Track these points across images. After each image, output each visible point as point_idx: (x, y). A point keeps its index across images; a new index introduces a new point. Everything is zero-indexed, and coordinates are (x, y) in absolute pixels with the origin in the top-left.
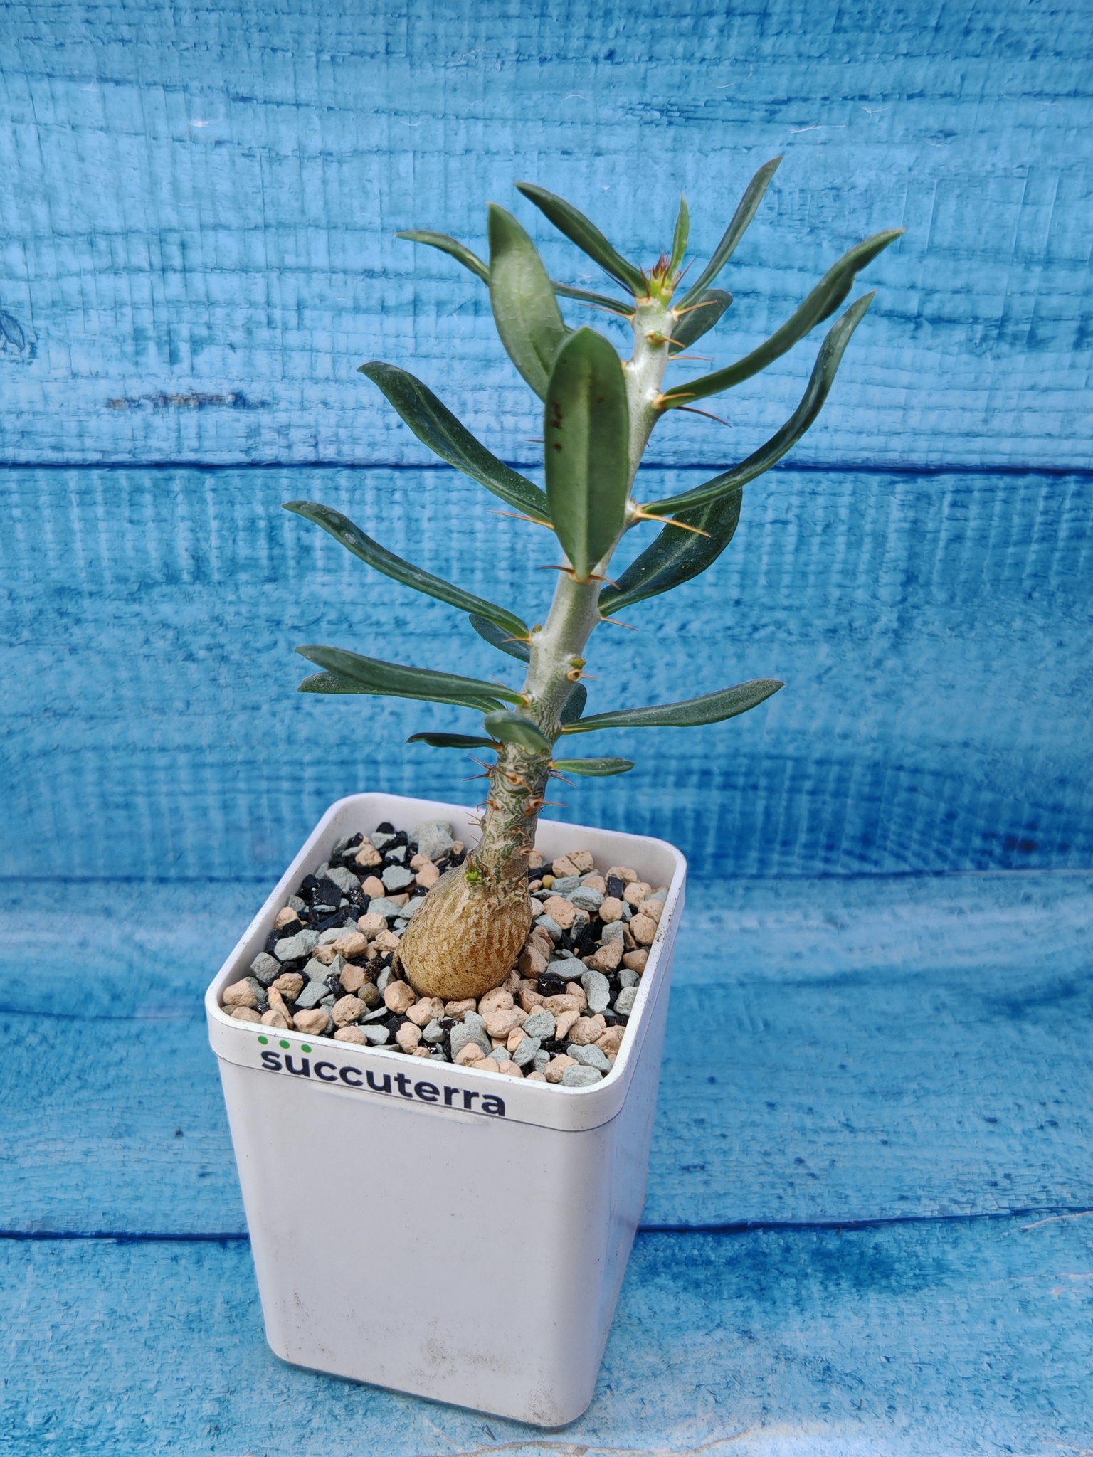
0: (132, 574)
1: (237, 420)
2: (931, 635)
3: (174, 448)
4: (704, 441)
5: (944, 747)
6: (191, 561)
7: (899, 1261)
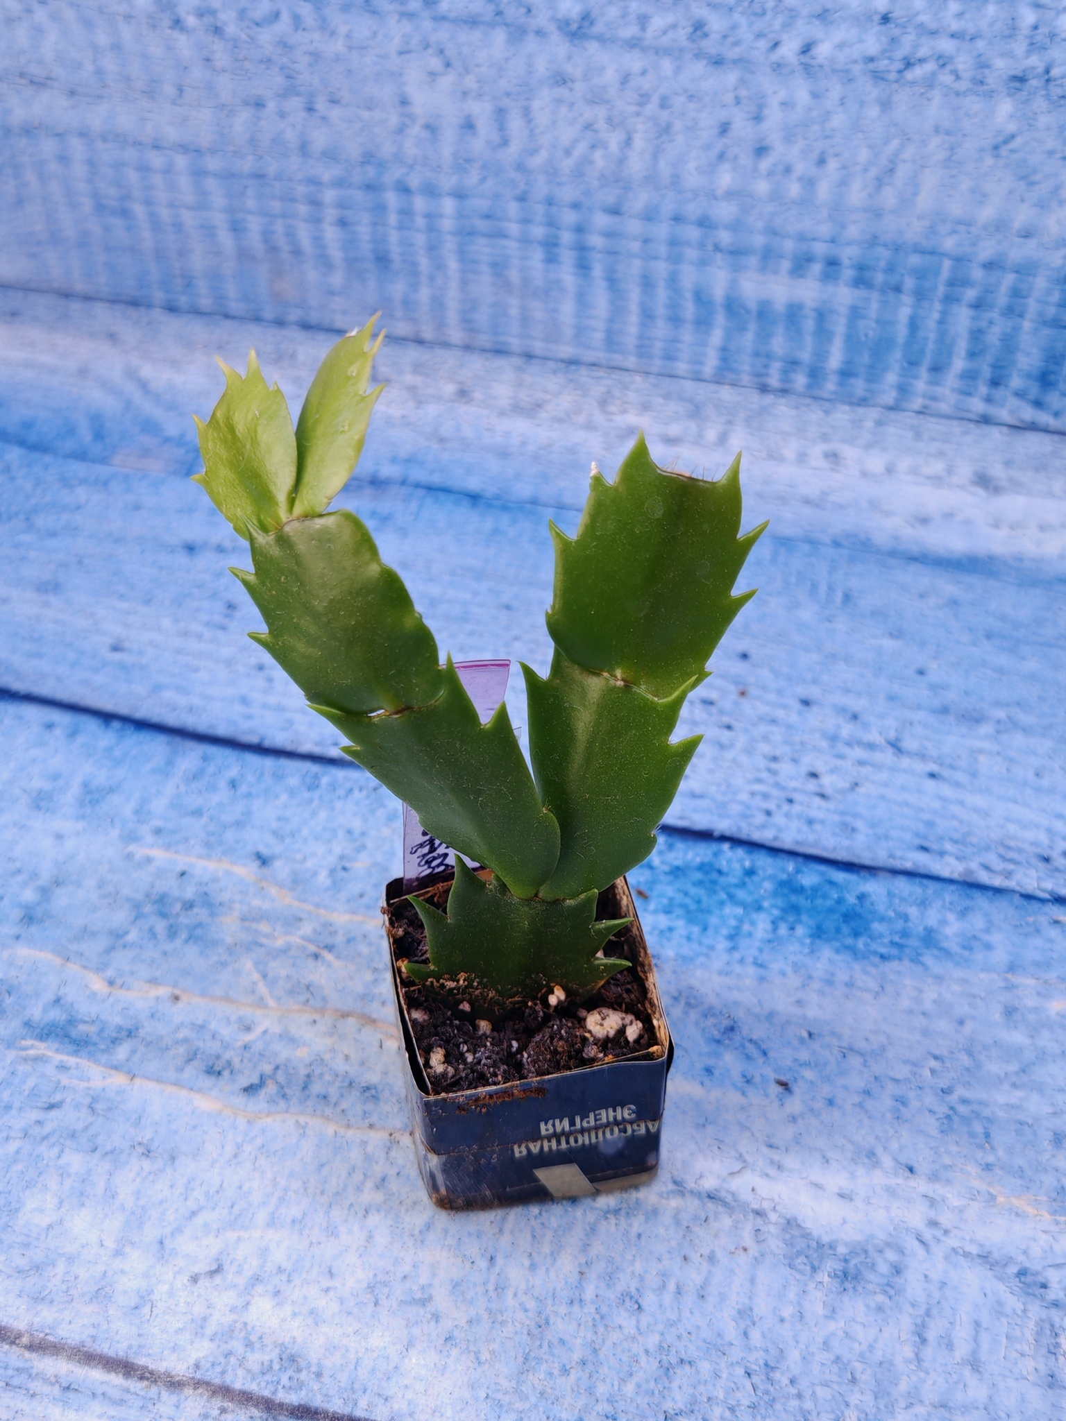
7: (882, 919)
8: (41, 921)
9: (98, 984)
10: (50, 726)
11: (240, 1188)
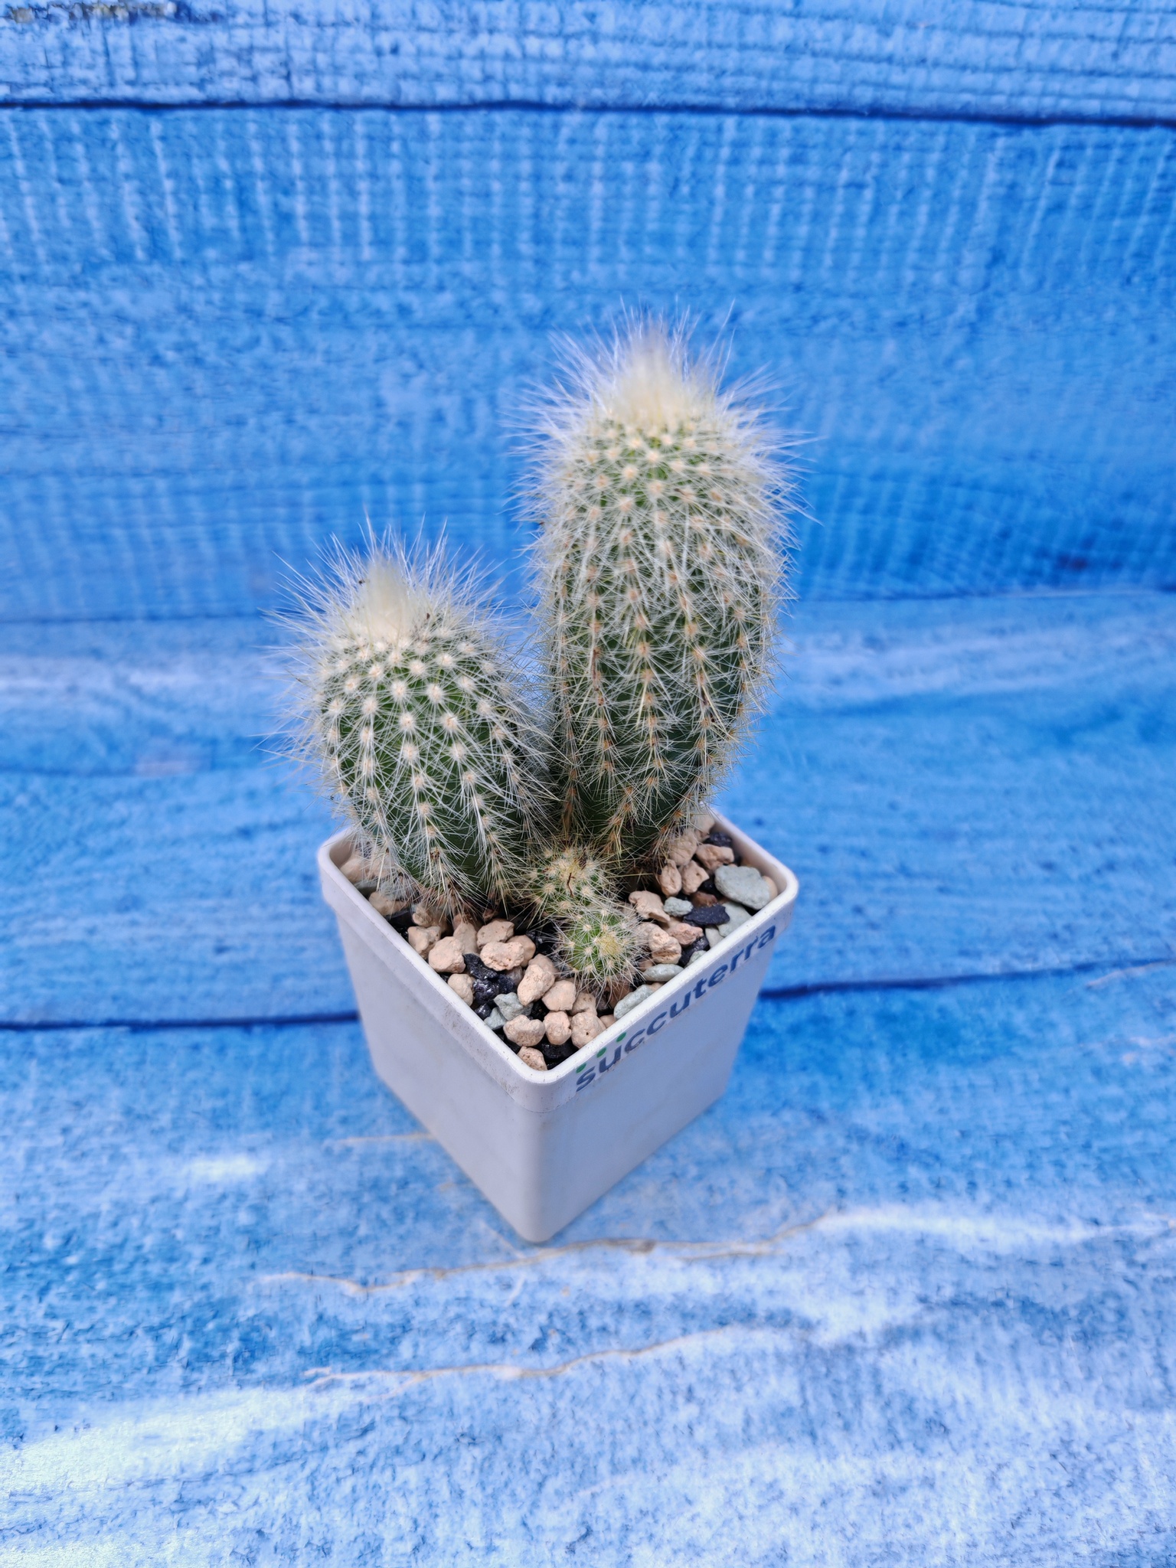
0: (72, 251)
1: (183, 40)
2: (1013, 330)
3: (104, 79)
4: (774, 76)
5: (1008, 458)
6: (144, 234)
7: (965, 1026)
8: (268, 1242)
9: (350, 1288)
10: (196, 1047)
11: (572, 1445)
